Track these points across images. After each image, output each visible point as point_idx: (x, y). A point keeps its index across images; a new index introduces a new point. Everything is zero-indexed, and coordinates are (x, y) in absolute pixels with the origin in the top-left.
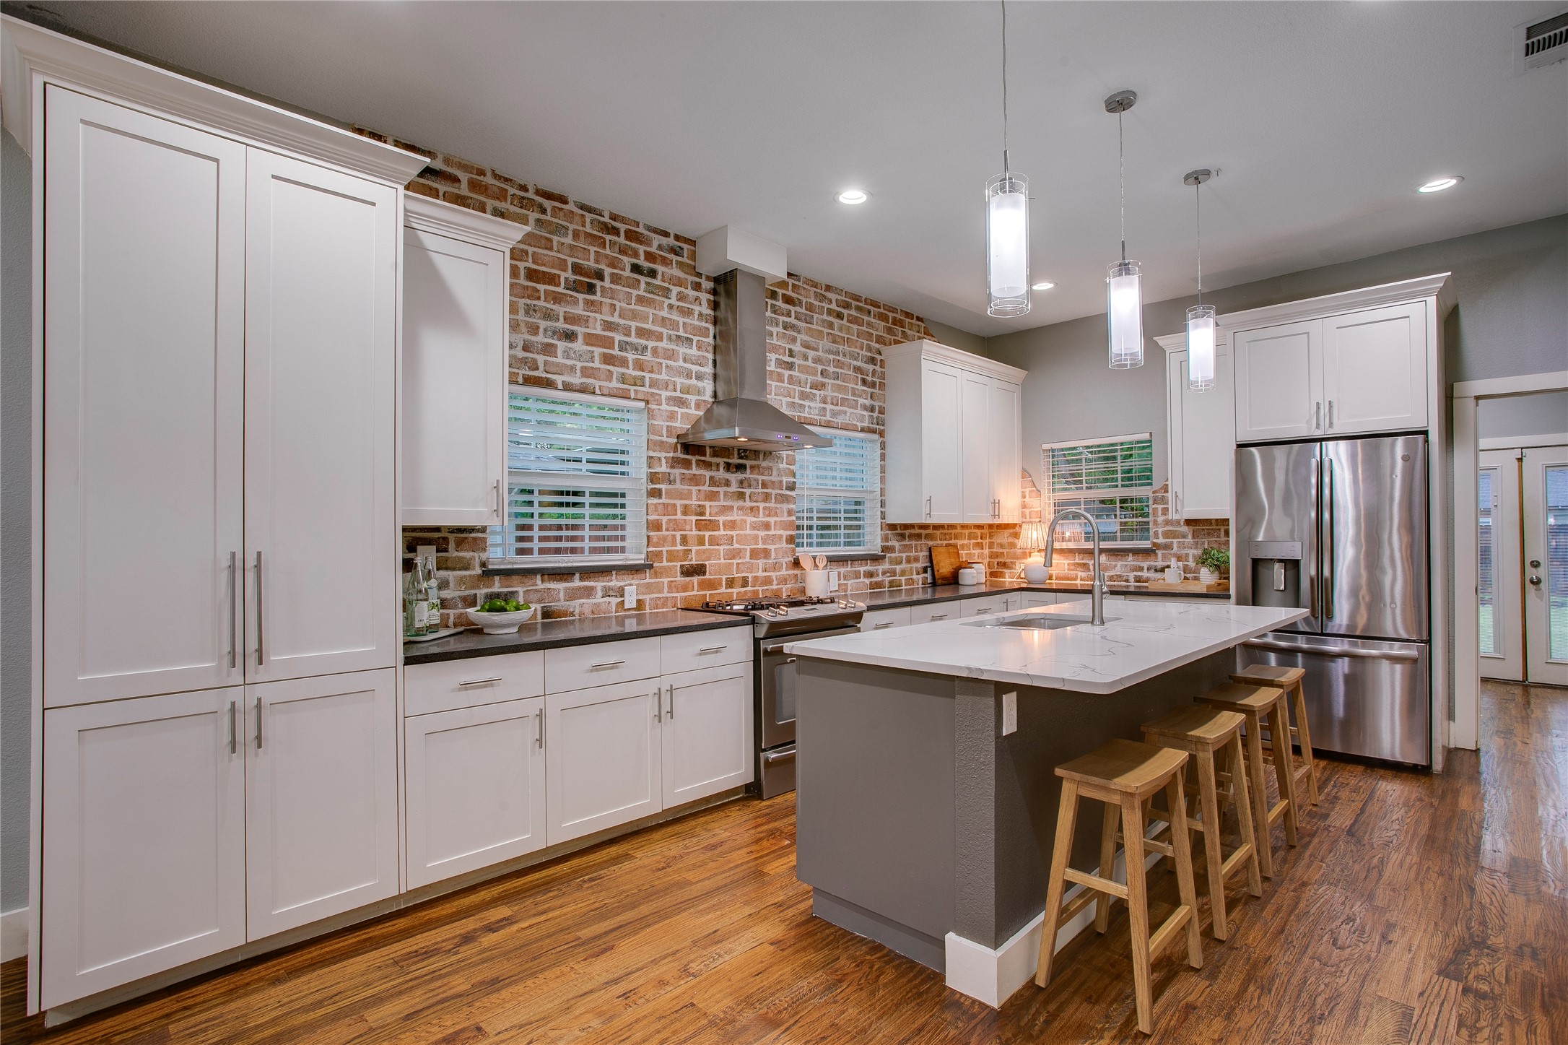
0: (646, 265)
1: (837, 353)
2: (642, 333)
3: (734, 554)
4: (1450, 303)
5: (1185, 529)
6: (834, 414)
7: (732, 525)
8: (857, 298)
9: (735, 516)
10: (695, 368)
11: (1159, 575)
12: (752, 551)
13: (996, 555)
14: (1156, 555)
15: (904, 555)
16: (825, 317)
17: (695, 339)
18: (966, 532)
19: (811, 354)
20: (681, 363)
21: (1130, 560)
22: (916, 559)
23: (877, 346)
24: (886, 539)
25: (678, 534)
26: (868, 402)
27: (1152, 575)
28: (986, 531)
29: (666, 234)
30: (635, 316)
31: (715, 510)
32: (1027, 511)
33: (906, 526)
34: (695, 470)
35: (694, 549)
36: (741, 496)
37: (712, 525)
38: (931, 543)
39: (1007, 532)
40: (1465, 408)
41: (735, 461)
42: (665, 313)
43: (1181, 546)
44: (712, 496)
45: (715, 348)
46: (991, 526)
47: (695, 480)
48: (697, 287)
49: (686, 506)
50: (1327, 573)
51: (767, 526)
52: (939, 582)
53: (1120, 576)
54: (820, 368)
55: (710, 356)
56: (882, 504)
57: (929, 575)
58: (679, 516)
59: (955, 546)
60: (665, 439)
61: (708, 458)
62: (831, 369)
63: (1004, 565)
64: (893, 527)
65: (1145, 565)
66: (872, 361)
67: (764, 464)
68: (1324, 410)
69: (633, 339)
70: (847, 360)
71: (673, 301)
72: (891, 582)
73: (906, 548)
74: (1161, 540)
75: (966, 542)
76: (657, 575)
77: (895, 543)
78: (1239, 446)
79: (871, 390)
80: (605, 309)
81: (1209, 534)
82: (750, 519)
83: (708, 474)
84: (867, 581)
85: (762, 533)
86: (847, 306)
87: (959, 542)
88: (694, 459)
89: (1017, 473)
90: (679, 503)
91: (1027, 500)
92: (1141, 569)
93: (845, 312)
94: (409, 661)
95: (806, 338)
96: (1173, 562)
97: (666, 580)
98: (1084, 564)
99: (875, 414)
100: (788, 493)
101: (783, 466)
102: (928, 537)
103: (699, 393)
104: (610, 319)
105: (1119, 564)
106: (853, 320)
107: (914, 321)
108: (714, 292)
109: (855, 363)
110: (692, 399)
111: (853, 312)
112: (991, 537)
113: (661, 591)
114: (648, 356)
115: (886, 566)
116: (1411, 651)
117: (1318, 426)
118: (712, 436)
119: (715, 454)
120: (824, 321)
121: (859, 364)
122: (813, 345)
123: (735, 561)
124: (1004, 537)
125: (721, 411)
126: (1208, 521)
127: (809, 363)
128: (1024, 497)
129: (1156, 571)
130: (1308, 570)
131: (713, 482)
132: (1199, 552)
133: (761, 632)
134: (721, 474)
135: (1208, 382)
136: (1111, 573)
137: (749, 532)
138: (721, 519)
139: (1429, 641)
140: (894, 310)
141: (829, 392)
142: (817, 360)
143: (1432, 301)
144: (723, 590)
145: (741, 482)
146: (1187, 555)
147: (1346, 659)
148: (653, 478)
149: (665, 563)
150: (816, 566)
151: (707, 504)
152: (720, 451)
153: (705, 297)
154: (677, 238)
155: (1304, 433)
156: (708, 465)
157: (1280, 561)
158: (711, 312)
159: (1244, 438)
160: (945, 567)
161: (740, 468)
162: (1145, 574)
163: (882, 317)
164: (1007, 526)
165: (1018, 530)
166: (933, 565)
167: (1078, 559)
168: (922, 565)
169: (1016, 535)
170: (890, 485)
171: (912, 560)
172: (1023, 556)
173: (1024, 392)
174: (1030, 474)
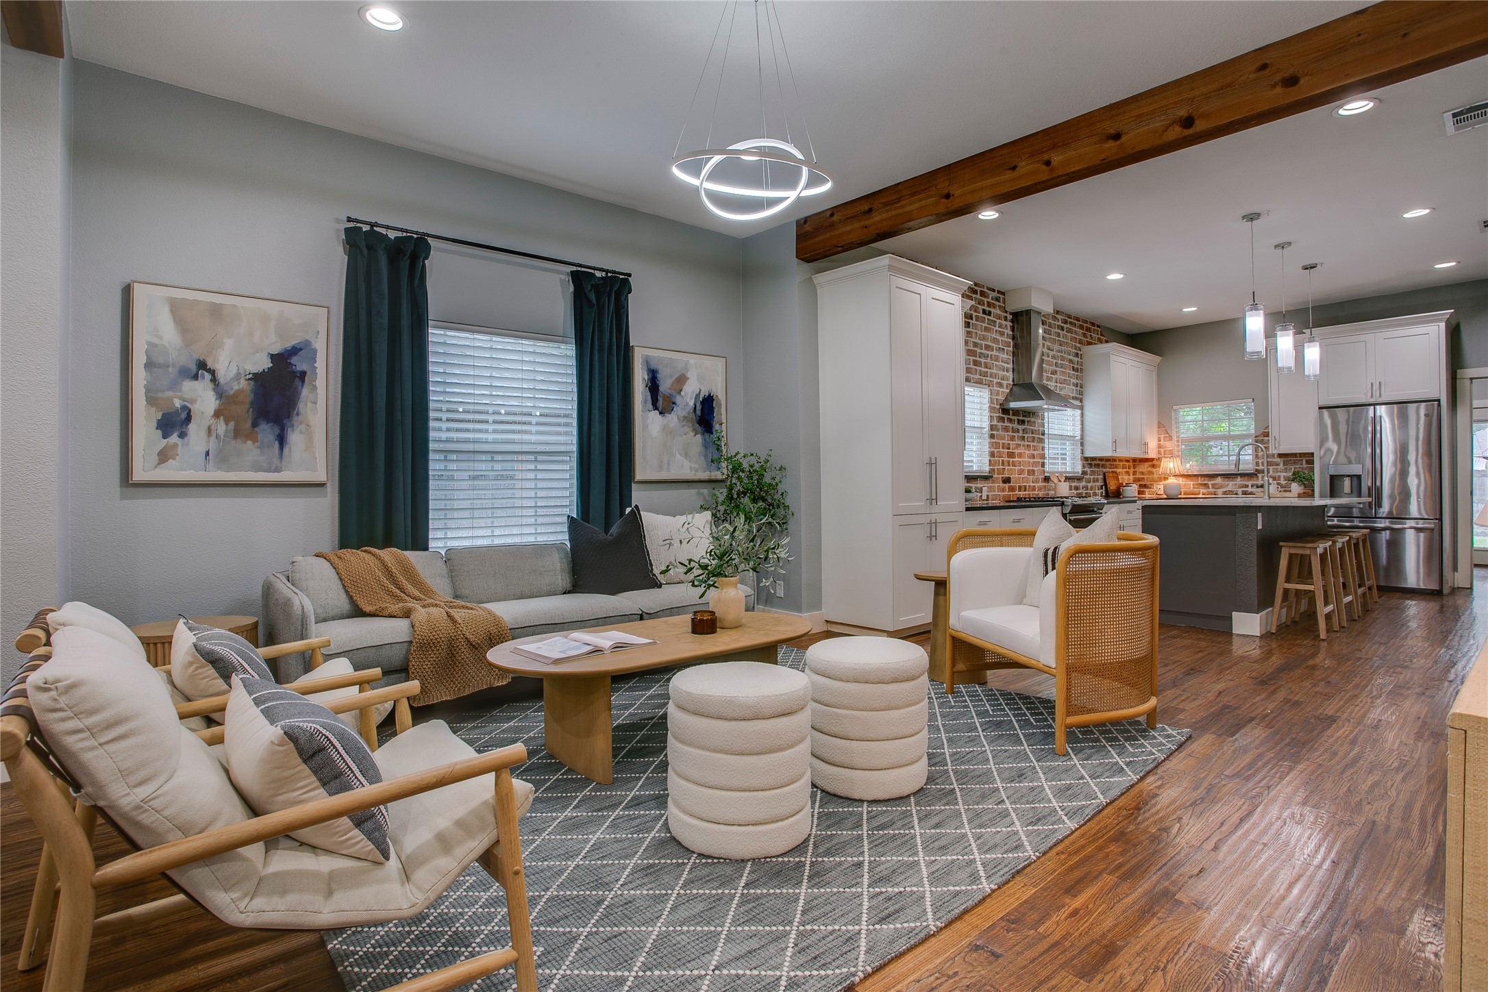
0: (988, 309)
1: (1061, 352)
2: (987, 347)
3: (1021, 472)
4: (1454, 322)
5: (1278, 460)
6: (1061, 389)
7: (1020, 455)
8: (1070, 317)
9: (1021, 450)
10: (1006, 365)
11: (1260, 489)
12: (1028, 470)
13: (1139, 480)
14: (1258, 477)
15: (1092, 477)
16: (1057, 330)
17: (1006, 348)
18: (1121, 463)
19: (1051, 353)
20: (1001, 363)
21: (1239, 481)
22: (1098, 481)
23: (1079, 345)
24: (1084, 467)
25: (1001, 459)
26: (1075, 381)
27: (1254, 490)
28: (1131, 464)
29: (994, 291)
30: (984, 338)
31: (1014, 446)
32: (1162, 450)
33: (1093, 459)
34: (1007, 424)
35: (1006, 468)
36: (1023, 438)
37: (1011, 455)
38: (1104, 470)
39: (1147, 464)
40: (1464, 385)
41: (1021, 418)
42: (994, 336)
43: (1276, 471)
44: (1012, 438)
45: (1013, 353)
46: (1134, 460)
47: (1006, 429)
48: (1006, 319)
49: (1003, 444)
50: (1378, 483)
51: (1033, 456)
52: (1111, 495)
53: (1232, 491)
54: (1055, 361)
55: (1011, 358)
56: (1082, 444)
57: (1103, 491)
58: (1001, 450)
59: (1116, 473)
60: (996, 406)
61: (1011, 417)
62: (1059, 362)
63: (1145, 486)
64: (1086, 459)
65: (1250, 483)
66: (1077, 355)
67: (1032, 420)
68: (1376, 387)
69: (984, 351)
70: (1066, 356)
71: (997, 328)
72: (1086, 493)
73: (1093, 473)
74: (1261, 467)
75: (1121, 470)
76: (993, 482)
77: (1087, 469)
78: (1320, 408)
79: (1076, 373)
80: (974, 335)
81: (1295, 463)
82: (1027, 452)
83: (1011, 425)
84: (1075, 492)
85: (1032, 460)
86: (1065, 322)
87: (1118, 470)
88: (1006, 417)
89: (1155, 425)
90: (1001, 442)
91: (1162, 442)
92: (1247, 486)
93: (1065, 326)
94: (968, 509)
95: (1049, 344)
96: (1269, 482)
97: (996, 485)
98: (1205, 484)
99: (1078, 388)
100: (1042, 437)
101: (1040, 421)
102: (1104, 466)
103: (1008, 380)
104: (975, 341)
105: (1231, 483)
106: (1069, 331)
107: (1096, 328)
108: (1012, 321)
109: (1069, 357)
110: (1005, 383)
111: (1068, 326)
112: (1134, 467)
113: (994, 491)
114: (989, 361)
115: (1083, 484)
116: (1430, 525)
117: (1372, 396)
118: (1013, 405)
119: (1013, 415)
120: (1056, 332)
121: (1071, 357)
122: (1051, 347)
123: (1022, 476)
124: (1144, 468)
125: (1015, 389)
126: (1294, 455)
127: (1050, 359)
128: (1159, 440)
129: (1258, 487)
130: (1367, 482)
131: (1013, 431)
132: (1290, 474)
133: (1067, 510)
134: (1016, 426)
135: (1315, 376)
136: (1225, 490)
137: (1026, 459)
138: (1016, 451)
139: (1441, 519)
140: (1086, 322)
141: (1058, 376)
142: (1054, 357)
143: (1443, 325)
144: (1017, 492)
145: (1024, 430)
146: (1280, 476)
147: (1388, 532)
148: (992, 428)
149: (996, 476)
150: (1060, 481)
151: (1011, 442)
152: (1016, 412)
153: (1009, 324)
154: (999, 292)
155: (1363, 401)
156: (1010, 420)
157: (1348, 476)
158: (1011, 333)
159: (1322, 403)
160: (1112, 486)
161: (1023, 422)
162: (1250, 489)
163: (1081, 327)
164: (1147, 460)
165: (1155, 462)
166: (1106, 484)
167: (1200, 481)
168: (1100, 483)
169: (1153, 466)
170: (1087, 432)
171: (1096, 480)
172: (1160, 479)
173: (1160, 371)
174: (1164, 425)
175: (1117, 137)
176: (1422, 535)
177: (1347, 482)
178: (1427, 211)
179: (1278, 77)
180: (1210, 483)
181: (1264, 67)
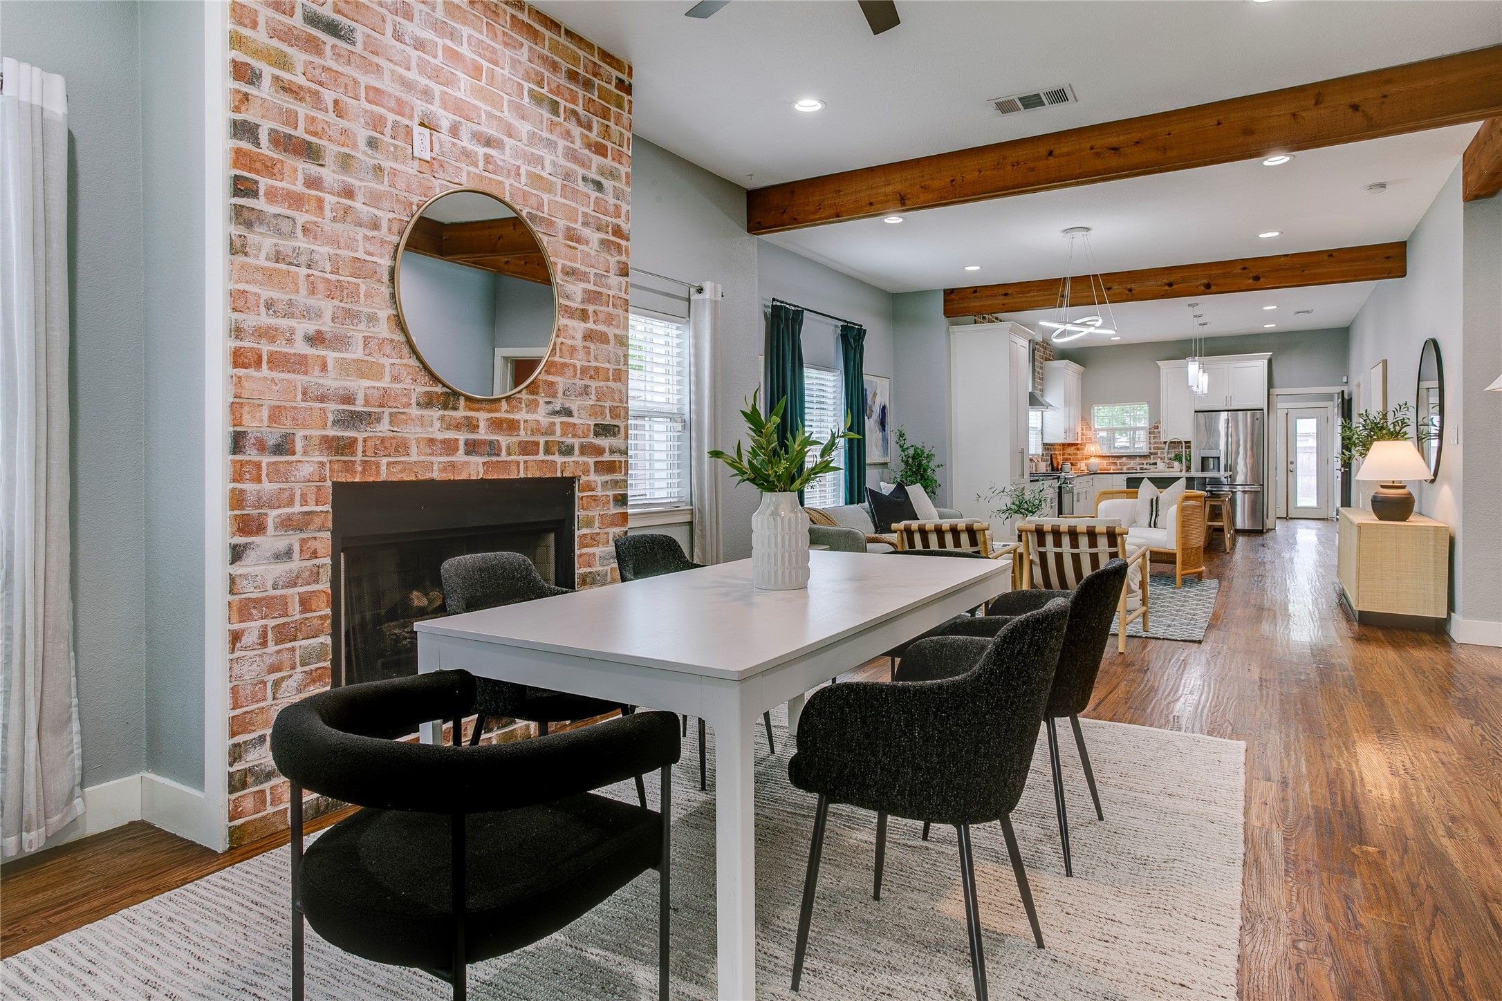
4: (1271, 360)
5: (1164, 446)
11: (1152, 467)
13: (1067, 459)
14: (1150, 457)
15: (1046, 458)
18: (1057, 447)
21: (1138, 460)
23: (1042, 361)
24: (1042, 450)
26: (1040, 387)
27: (1148, 467)
28: (1061, 447)
32: (1084, 437)
38: (1051, 453)
39: (1073, 448)
40: (1273, 398)
43: (1163, 453)
46: (1064, 445)
50: (1229, 462)
53: (1133, 468)
56: (1042, 434)
59: (1056, 454)
63: (1072, 464)
64: (1044, 445)
65: (1145, 462)
66: (1041, 368)
68: (1228, 399)
73: (1046, 455)
74: (1152, 451)
75: (1057, 452)
77: (1044, 452)
78: (1196, 413)
79: (1041, 381)
81: (1177, 448)
89: (1081, 419)
91: (1084, 432)
92: (1143, 464)
96: (1159, 461)
99: (1043, 393)
102: (1051, 449)
105: (1132, 462)
109: (1039, 370)
112: (1064, 450)
115: (1043, 461)
116: (1256, 488)
117: (1226, 405)
124: (1071, 450)
126: (1177, 442)
128: (1083, 430)
129: (1150, 465)
132: (1172, 456)
136: (1128, 467)
139: (1263, 485)
143: (1266, 361)
146: (1165, 457)
155: (1220, 407)
157: (1212, 457)
159: (1198, 410)
160: (1055, 464)
162: (1145, 466)
163: (1043, 347)
164: (1073, 445)
165: (1079, 446)
166: (1052, 463)
167: (1111, 460)
168: (1049, 463)
169: (1078, 449)
170: (1045, 425)
171: (1047, 461)
172: (1082, 459)
173: (1083, 378)
174: (1086, 418)
175: (1170, 285)
176: (1246, 495)
177: (1211, 461)
178: (1275, 307)
179: (1251, 275)
180: (1118, 462)
181: (1244, 268)
